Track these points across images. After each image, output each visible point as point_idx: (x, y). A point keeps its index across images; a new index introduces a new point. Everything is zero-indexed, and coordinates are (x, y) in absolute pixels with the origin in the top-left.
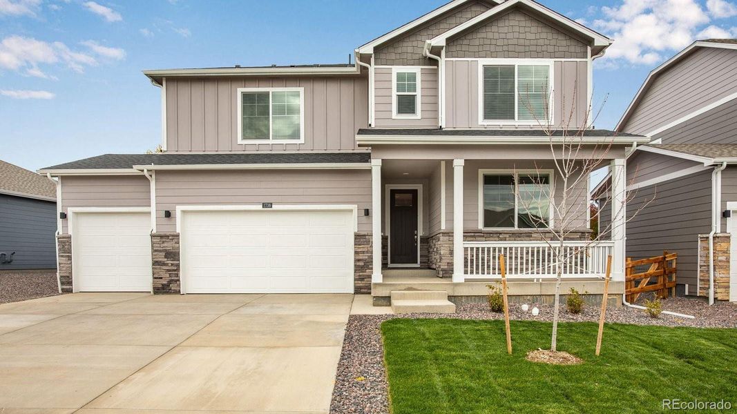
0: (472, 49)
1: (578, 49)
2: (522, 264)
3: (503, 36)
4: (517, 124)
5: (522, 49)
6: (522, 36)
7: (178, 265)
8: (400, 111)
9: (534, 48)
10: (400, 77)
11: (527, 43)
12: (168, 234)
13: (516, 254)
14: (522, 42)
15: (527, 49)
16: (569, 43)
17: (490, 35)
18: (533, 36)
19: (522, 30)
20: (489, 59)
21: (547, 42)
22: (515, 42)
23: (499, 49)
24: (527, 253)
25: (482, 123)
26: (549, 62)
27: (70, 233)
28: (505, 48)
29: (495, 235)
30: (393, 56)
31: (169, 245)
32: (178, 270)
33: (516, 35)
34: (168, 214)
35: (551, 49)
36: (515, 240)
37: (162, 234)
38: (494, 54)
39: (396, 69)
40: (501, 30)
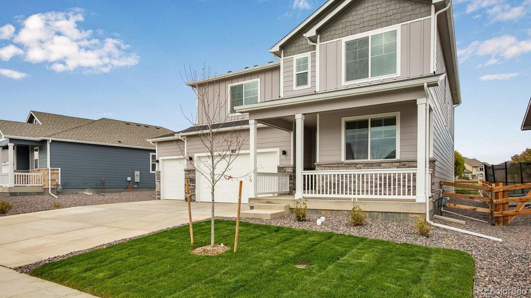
0: (337, 32)
1: (423, 10)
2: (372, 187)
3: (359, 17)
4: (370, 81)
5: (374, 22)
6: (374, 13)
7: (195, 186)
8: (298, 84)
9: (384, 19)
10: (299, 62)
11: (379, 16)
12: (191, 169)
13: (367, 179)
14: (374, 17)
15: (379, 21)
16: (414, 7)
17: (351, 19)
18: (383, 11)
19: (375, 8)
20: (350, 36)
21: (395, 11)
22: (369, 18)
23: (358, 27)
24: (376, 179)
25: (344, 83)
26: (397, 27)
27: (160, 170)
28: (362, 25)
29: (353, 166)
30: (294, 49)
31: (191, 175)
32: (195, 189)
33: (370, 13)
34: (191, 159)
35: (398, 16)
36: (368, 169)
37: (188, 169)
38: (353, 32)
39: (296, 57)
40: (358, 12)
